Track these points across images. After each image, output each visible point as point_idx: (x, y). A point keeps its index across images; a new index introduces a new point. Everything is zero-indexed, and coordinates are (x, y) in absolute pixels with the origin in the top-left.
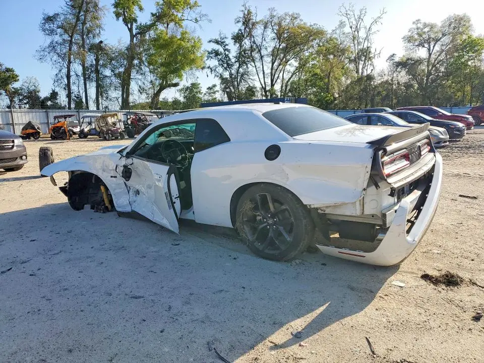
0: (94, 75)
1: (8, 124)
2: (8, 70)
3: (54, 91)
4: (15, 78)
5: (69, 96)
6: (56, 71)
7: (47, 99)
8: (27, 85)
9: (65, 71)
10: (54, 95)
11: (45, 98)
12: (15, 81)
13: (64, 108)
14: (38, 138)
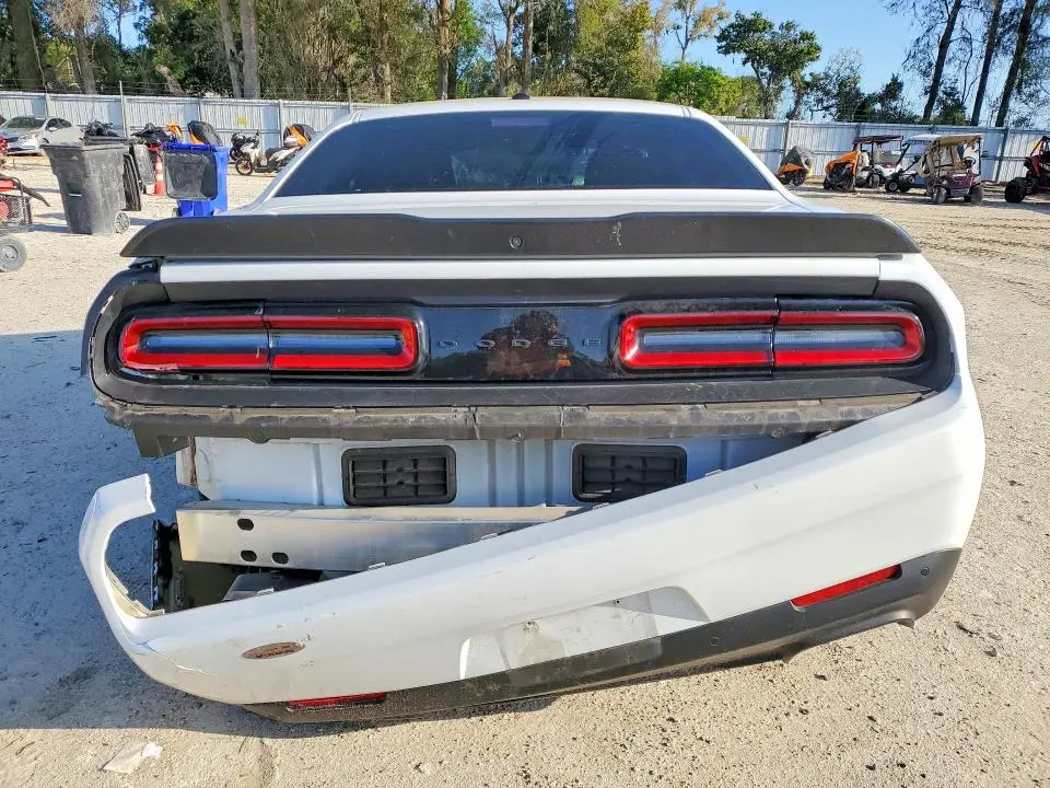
0: (1013, 36)
1: (775, 151)
2: (806, 37)
3: (895, 80)
4: (812, 52)
5: (932, 91)
6: (918, 31)
7: (872, 99)
8: (835, 67)
9: (941, 29)
10: (894, 89)
11: (869, 96)
12: (812, 60)
13: (911, 120)
14: (800, 183)
